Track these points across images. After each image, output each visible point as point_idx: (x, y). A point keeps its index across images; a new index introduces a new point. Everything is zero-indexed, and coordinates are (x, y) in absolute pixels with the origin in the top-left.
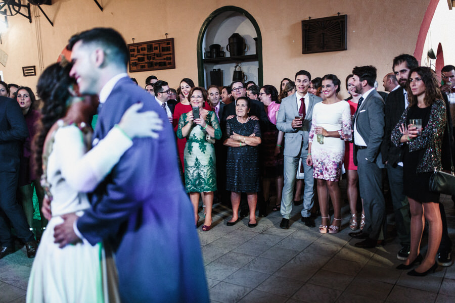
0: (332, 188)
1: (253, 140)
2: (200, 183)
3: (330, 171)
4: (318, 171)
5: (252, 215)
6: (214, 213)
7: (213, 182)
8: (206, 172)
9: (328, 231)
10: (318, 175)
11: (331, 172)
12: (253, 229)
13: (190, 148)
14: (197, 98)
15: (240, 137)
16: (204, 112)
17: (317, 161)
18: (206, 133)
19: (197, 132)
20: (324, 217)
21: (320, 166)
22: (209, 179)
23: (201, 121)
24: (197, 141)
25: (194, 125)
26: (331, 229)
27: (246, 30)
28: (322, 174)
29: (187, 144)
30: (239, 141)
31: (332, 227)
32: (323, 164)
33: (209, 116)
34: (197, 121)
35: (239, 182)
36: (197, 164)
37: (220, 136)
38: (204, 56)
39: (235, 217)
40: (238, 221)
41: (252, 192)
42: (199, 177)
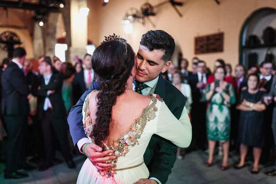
1: (259, 106)
2: (217, 135)
5: (256, 164)
7: (227, 135)
8: (221, 127)
13: (211, 109)
15: (248, 104)
16: (224, 84)
18: (223, 99)
19: (217, 98)
22: (224, 132)
23: (220, 90)
24: (216, 104)
25: (215, 92)
29: (209, 106)
30: (248, 107)
33: (227, 87)
34: (218, 89)
36: (216, 120)
37: (234, 101)
38: (244, 44)
39: (242, 163)
40: (244, 166)
41: (257, 146)
42: (217, 129)
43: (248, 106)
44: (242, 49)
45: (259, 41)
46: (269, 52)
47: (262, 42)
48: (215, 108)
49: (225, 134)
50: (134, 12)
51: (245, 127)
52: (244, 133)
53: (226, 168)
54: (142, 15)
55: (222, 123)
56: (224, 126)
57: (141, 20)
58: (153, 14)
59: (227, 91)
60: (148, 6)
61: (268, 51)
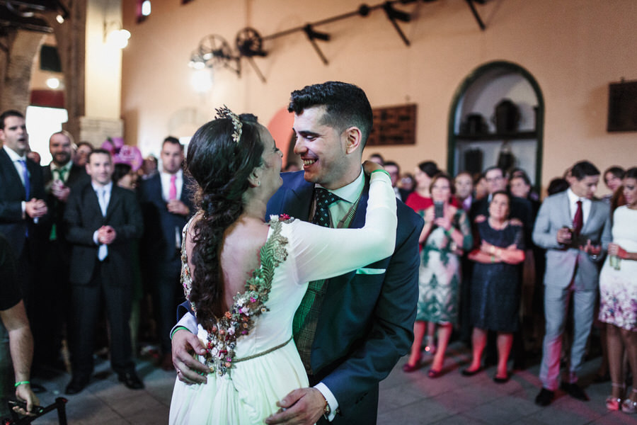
0: (629, 340)
1: (511, 254)
2: (434, 310)
3: (625, 313)
4: (609, 310)
6: (446, 355)
7: (453, 311)
8: (443, 295)
9: (620, 408)
10: (607, 317)
11: (628, 315)
12: (501, 387)
13: (426, 258)
14: (440, 190)
15: (492, 249)
16: (451, 211)
17: (607, 294)
18: (450, 240)
19: (438, 238)
20: (615, 385)
21: (610, 303)
22: (448, 306)
23: (444, 222)
24: (436, 250)
25: (434, 227)
26: (626, 406)
27: (521, 95)
28: (613, 315)
29: (422, 254)
30: (491, 255)
31: (628, 401)
32: (616, 300)
33: (457, 217)
34: (440, 221)
35: (488, 313)
36: (434, 282)
37: (470, 245)
38: (457, 130)
39: (475, 364)
40: (479, 370)
41: (504, 332)
42: (434, 300)
43: (492, 253)
44: (453, 140)
45: (486, 127)
46: (506, 150)
47: (492, 129)
48: (434, 257)
49: (450, 308)
50: (218, 45)
51: (485, 295)
52: (483, 306)
53: (437, 375)
54: (236, 54)
55: (444, 287)
56: (449, 293)
57: (233, 64)
58: (263, 54)
59: (455, 223)
60: (251, 35)
61: (503, 146)
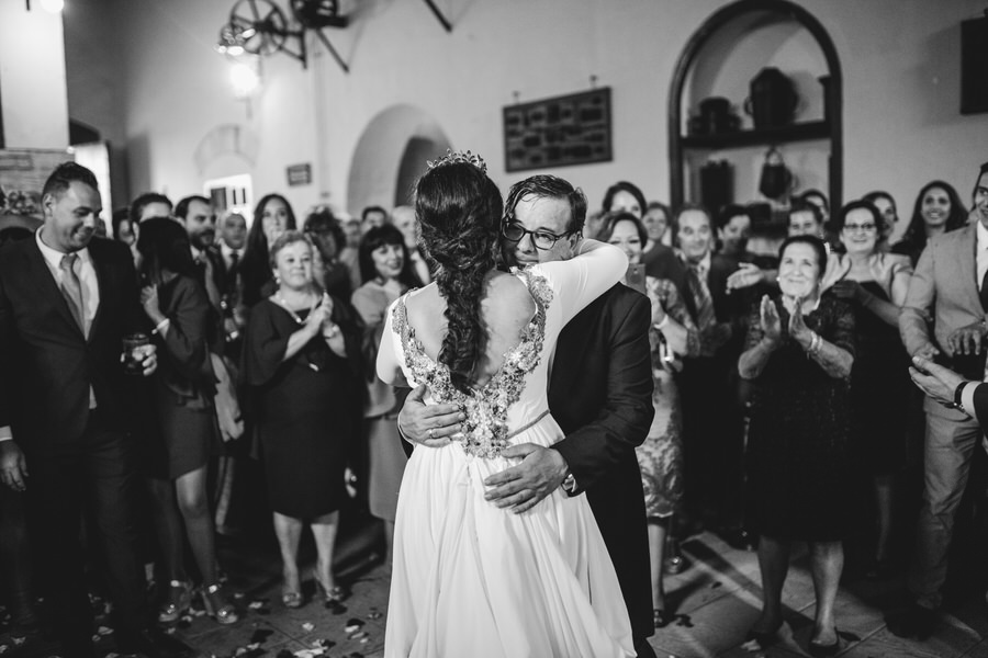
7: (679, 487)
8: (658, 457)
44: (679, 149)
45: (737, 120)
46: (773, 161)
47: (748, 124)
50: (263, 12)
54: (295, 25)
58: (341, 22)
61: (769, 154)
